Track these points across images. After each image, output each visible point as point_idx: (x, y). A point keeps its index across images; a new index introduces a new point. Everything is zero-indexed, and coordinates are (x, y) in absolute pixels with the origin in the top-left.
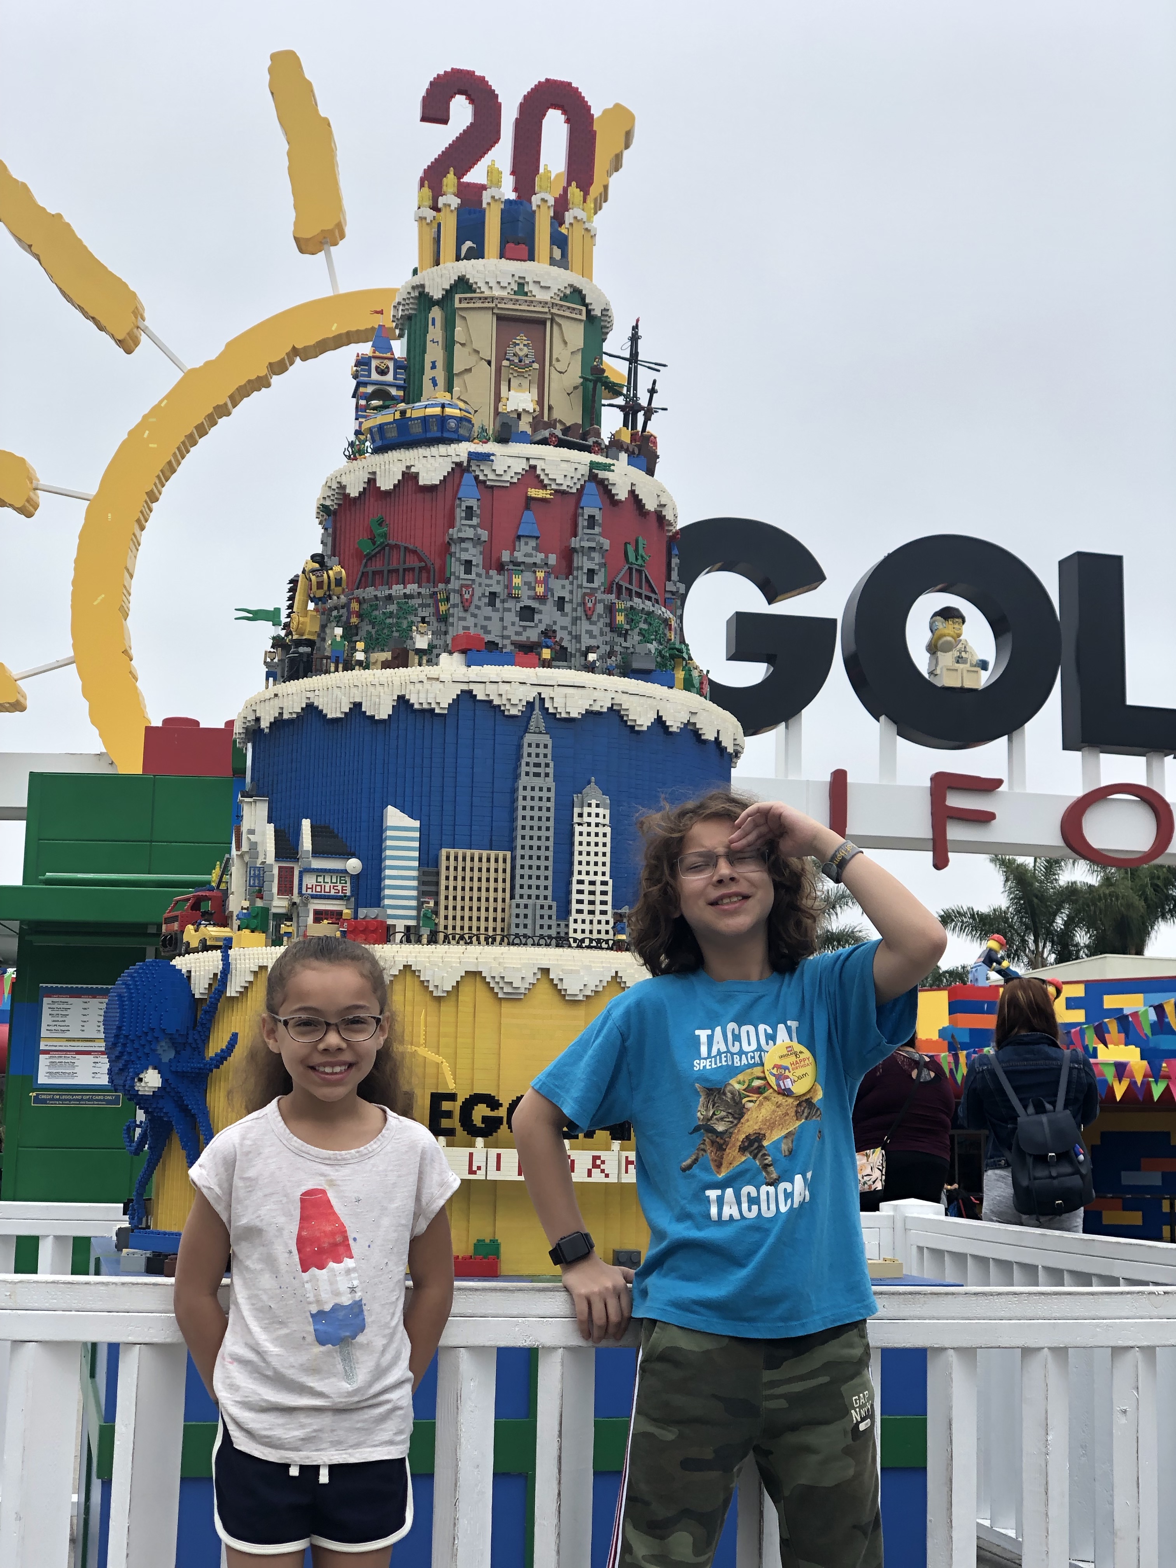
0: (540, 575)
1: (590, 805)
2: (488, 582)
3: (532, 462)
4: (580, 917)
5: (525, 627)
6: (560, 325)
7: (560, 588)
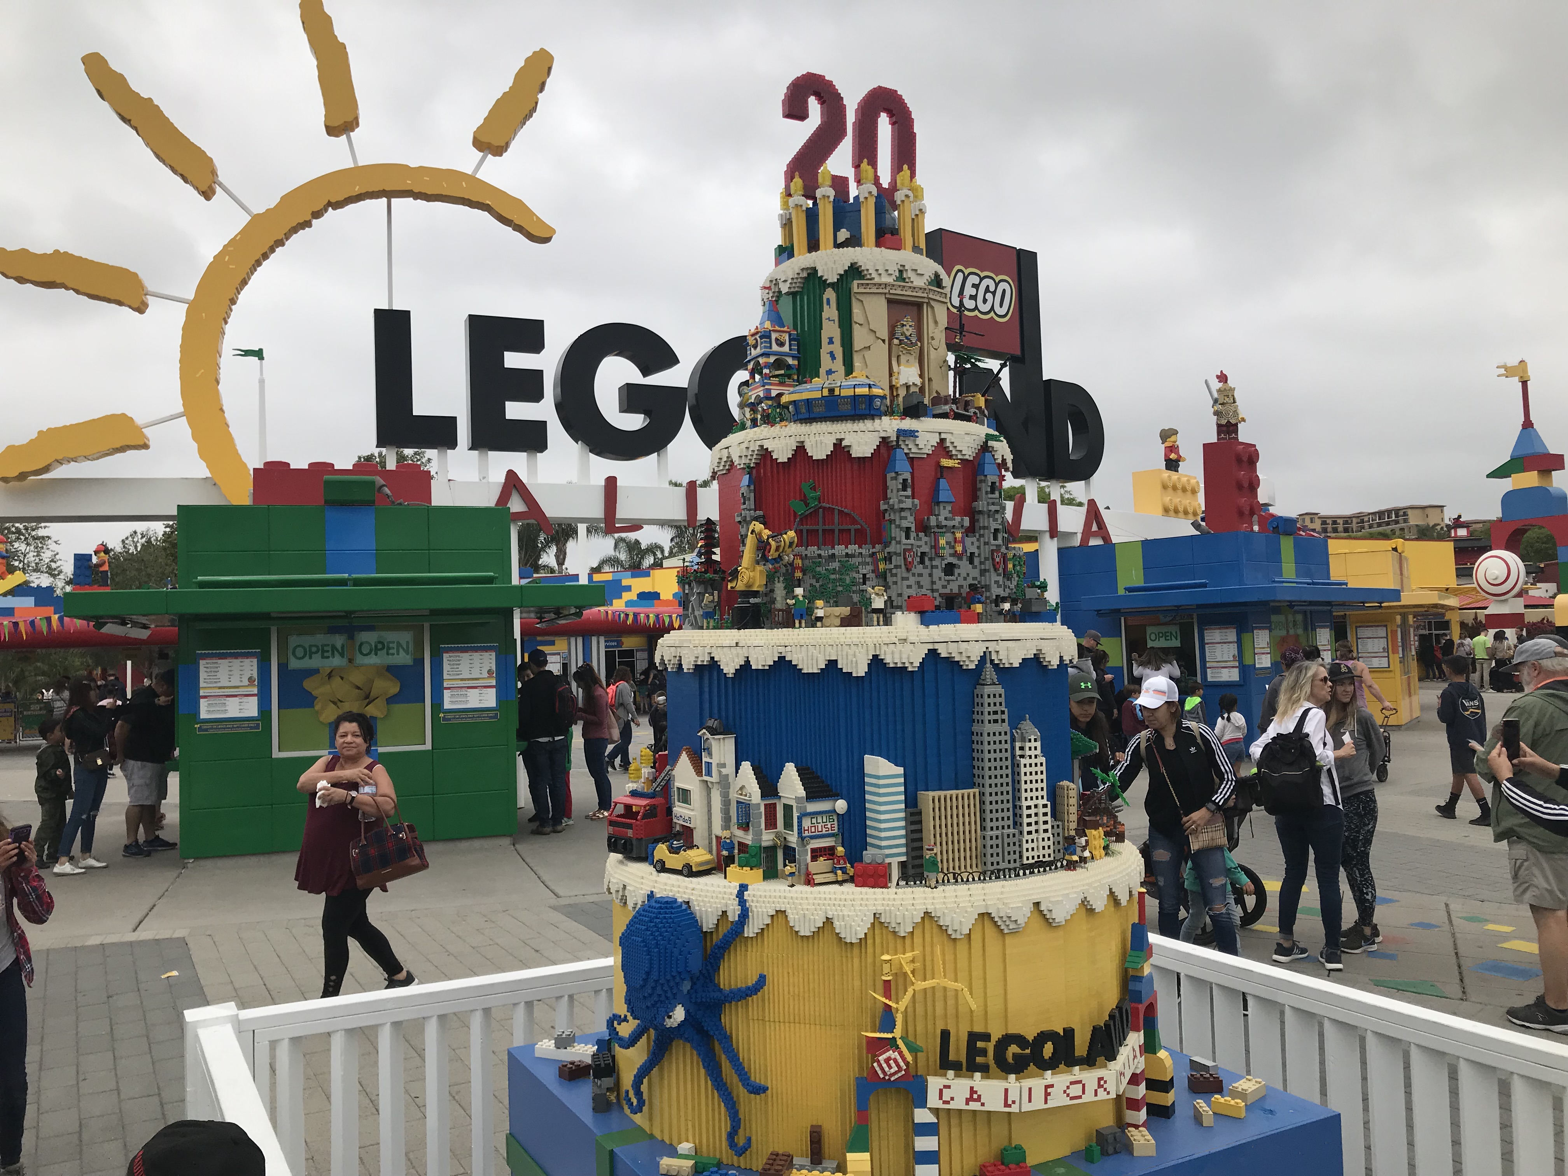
0: (959, 535)
1: (1030, 741)
2: (919, 543)
3: (943, 436)
4: (1030, 837)
5: (948, 581)
6: (932, 308)
7: (971, 545)
